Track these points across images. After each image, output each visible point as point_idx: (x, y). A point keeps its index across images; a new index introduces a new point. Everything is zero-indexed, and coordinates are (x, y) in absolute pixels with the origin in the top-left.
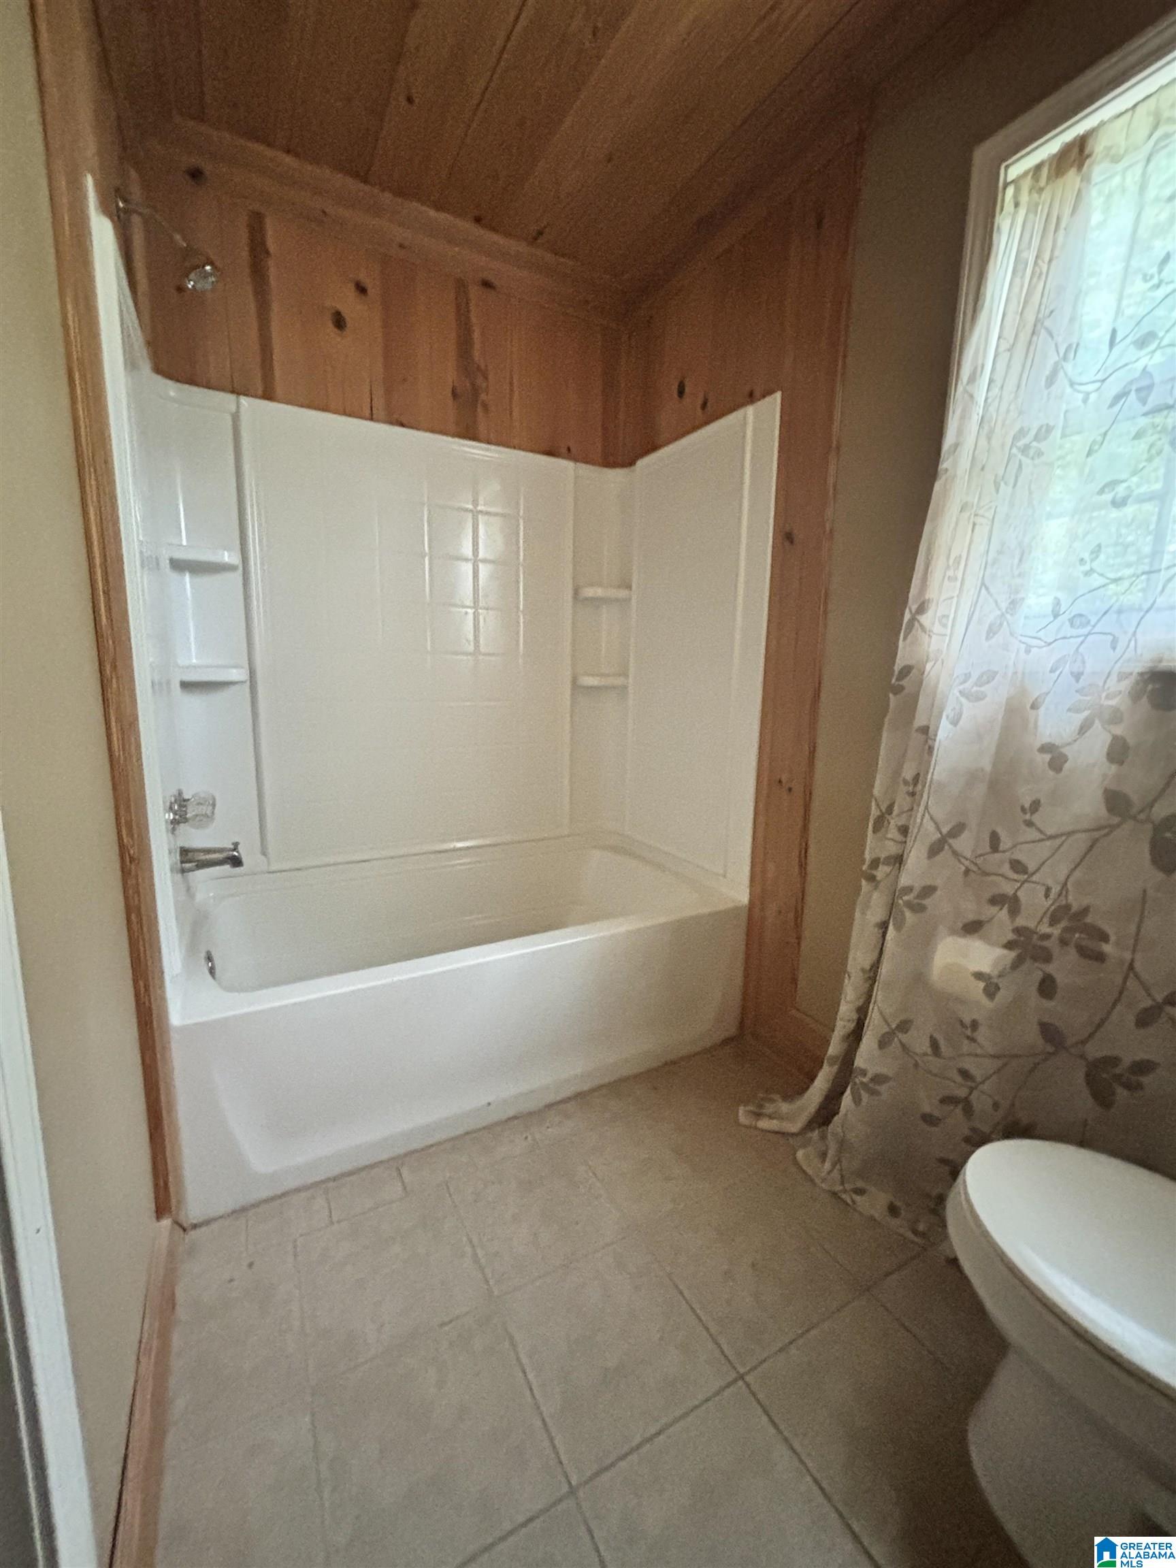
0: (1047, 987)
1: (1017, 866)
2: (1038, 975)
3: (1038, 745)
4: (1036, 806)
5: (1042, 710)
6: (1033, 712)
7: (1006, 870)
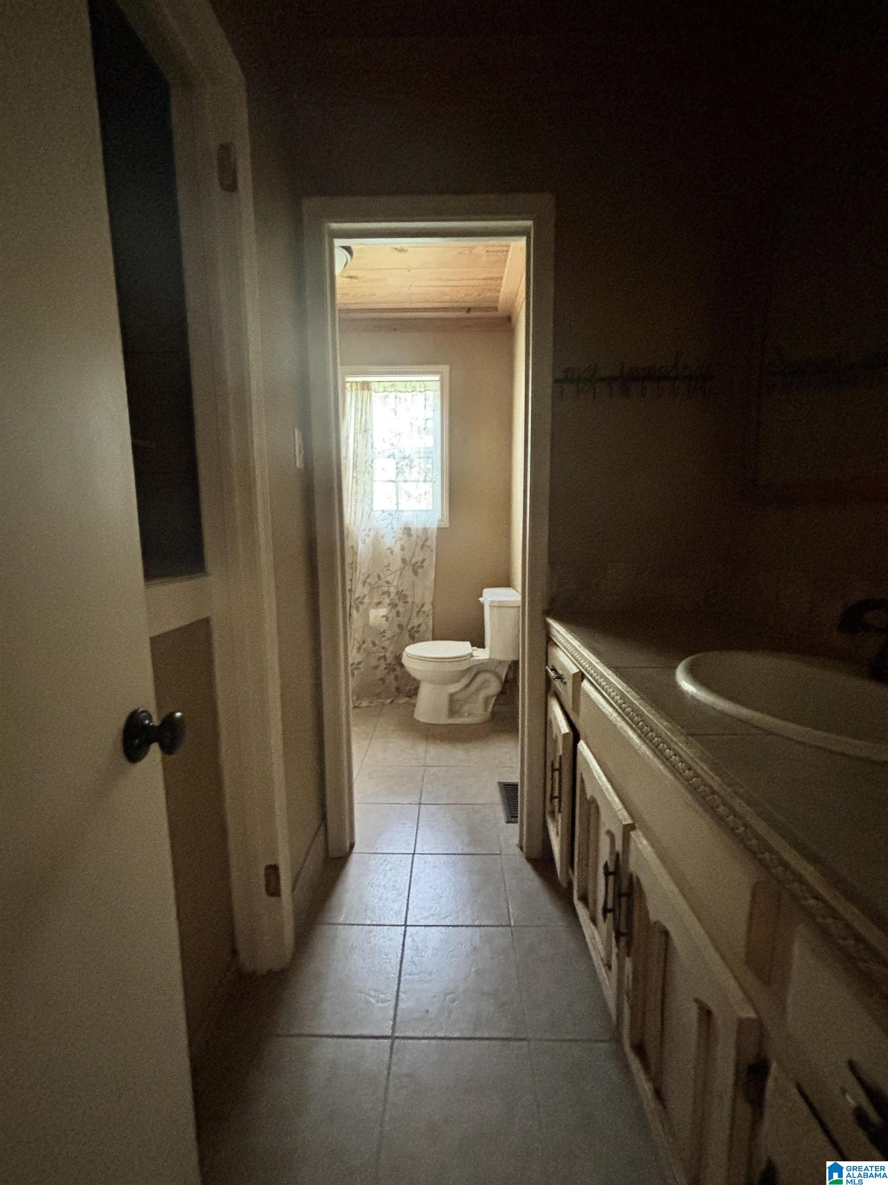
0: (398, 614)
1: (388, 582)
2: (395, 612)
3: (386, 548)
4: (389, 565)
5: (385, 538)
6: (382, 539)
7: (384, 584)
